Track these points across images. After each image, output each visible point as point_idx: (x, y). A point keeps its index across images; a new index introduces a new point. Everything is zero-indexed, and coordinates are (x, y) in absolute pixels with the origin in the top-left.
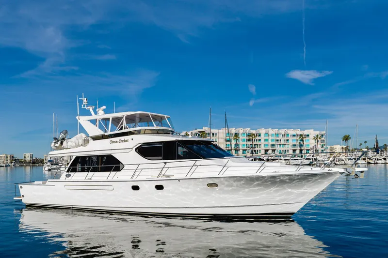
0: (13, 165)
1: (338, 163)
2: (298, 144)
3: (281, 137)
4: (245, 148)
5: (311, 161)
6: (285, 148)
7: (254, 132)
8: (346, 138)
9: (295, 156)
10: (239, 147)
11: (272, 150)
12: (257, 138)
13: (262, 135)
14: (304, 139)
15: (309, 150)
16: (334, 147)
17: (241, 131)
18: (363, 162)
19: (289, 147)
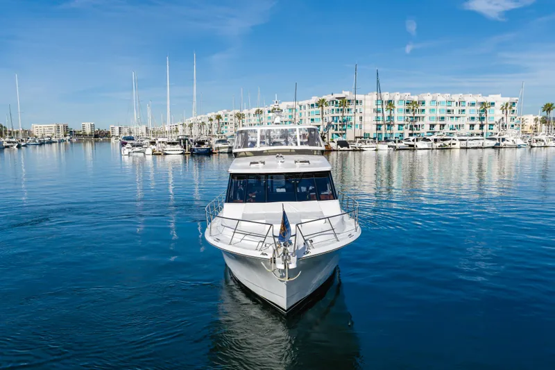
0: (69, 140)
1: (535, 144)
2: (478, 116)
3: (453, 106)
4: (402, 122)
5: (498, 141)
6: (459, 122)
7: (416, 98)
8: (548, 108)
9: (472, 135)
10: (393, 121)
11: (441, 125)
12: (421, 107)
13: (427, 104)
14: (488, 109)
15: (492, 125)
16: (525, 117)
17: (397, 97)
19: (464, 121)
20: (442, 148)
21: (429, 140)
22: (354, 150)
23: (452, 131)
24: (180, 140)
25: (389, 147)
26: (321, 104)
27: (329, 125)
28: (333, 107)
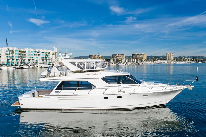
2: (45, 57)
3: (36, 53)
4: (18, 59)
5: (52, 65)
7: (22, 50)
9: (43, 63)
10: (14, 58)
11: (32, 60)
12: (24, 53)
13: (27, 52)
14: (48, 55)
15: (50, 60)
19: (40, 58)
20: (33, 68)
21: (28, 65)
23: (36, 62)
25: (13, 68)
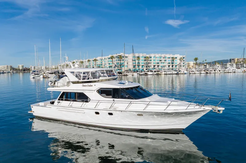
0: (12, 72)
1: (191, 73)
2: (171, 62)
3: (162, 59)
4: (143, 65)
5: (178, 72)
6: (164, 64)
7: (148, 56)
8: (196, 59)
9: (169, 69)
10: (140, 64)
11: (157, 66)
12: (150, 59)
13: (152, 58)
14: (174, 60)
15: (176, 66)
16: (190, 62)
17: (141, 55)
18: (204, 72)
19: (166, 64)
20: (158, 75)
21: (152, 71)
22: (124, 75)
23: (162, 68)
24: (55, 72)
25: (137, 74)
26: (112, 58)
27: (116, 66)
28: (117, 59)
